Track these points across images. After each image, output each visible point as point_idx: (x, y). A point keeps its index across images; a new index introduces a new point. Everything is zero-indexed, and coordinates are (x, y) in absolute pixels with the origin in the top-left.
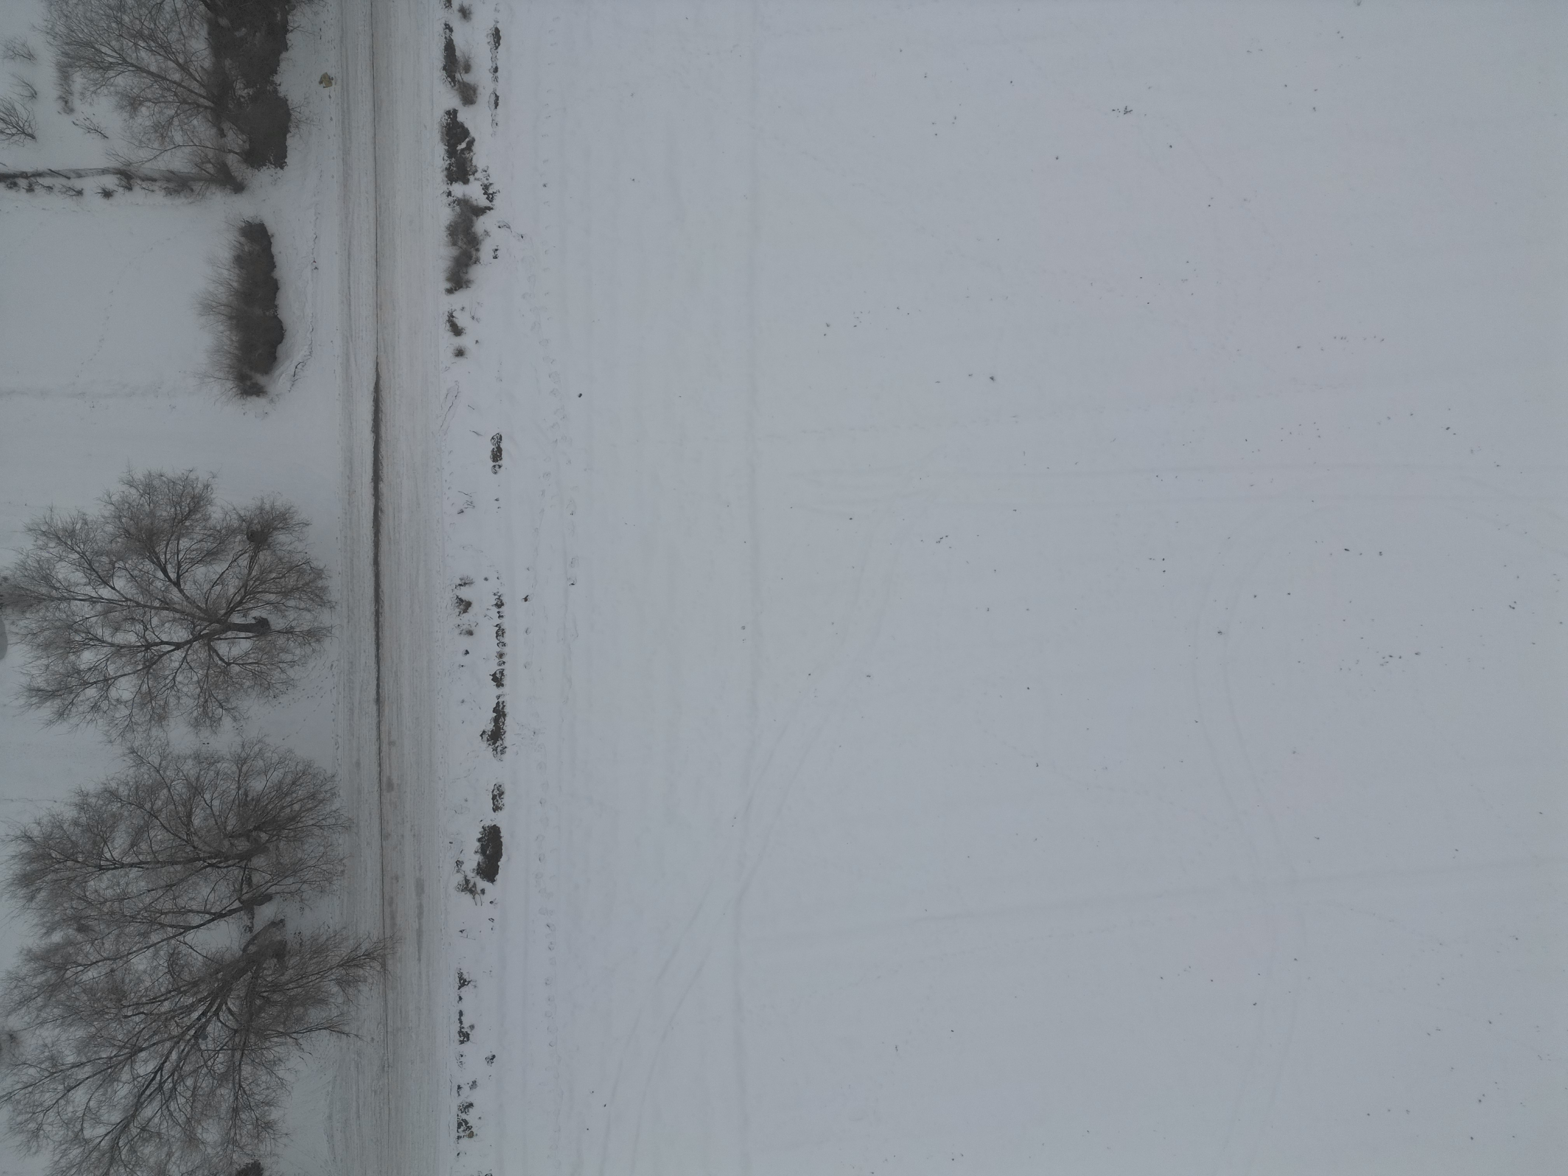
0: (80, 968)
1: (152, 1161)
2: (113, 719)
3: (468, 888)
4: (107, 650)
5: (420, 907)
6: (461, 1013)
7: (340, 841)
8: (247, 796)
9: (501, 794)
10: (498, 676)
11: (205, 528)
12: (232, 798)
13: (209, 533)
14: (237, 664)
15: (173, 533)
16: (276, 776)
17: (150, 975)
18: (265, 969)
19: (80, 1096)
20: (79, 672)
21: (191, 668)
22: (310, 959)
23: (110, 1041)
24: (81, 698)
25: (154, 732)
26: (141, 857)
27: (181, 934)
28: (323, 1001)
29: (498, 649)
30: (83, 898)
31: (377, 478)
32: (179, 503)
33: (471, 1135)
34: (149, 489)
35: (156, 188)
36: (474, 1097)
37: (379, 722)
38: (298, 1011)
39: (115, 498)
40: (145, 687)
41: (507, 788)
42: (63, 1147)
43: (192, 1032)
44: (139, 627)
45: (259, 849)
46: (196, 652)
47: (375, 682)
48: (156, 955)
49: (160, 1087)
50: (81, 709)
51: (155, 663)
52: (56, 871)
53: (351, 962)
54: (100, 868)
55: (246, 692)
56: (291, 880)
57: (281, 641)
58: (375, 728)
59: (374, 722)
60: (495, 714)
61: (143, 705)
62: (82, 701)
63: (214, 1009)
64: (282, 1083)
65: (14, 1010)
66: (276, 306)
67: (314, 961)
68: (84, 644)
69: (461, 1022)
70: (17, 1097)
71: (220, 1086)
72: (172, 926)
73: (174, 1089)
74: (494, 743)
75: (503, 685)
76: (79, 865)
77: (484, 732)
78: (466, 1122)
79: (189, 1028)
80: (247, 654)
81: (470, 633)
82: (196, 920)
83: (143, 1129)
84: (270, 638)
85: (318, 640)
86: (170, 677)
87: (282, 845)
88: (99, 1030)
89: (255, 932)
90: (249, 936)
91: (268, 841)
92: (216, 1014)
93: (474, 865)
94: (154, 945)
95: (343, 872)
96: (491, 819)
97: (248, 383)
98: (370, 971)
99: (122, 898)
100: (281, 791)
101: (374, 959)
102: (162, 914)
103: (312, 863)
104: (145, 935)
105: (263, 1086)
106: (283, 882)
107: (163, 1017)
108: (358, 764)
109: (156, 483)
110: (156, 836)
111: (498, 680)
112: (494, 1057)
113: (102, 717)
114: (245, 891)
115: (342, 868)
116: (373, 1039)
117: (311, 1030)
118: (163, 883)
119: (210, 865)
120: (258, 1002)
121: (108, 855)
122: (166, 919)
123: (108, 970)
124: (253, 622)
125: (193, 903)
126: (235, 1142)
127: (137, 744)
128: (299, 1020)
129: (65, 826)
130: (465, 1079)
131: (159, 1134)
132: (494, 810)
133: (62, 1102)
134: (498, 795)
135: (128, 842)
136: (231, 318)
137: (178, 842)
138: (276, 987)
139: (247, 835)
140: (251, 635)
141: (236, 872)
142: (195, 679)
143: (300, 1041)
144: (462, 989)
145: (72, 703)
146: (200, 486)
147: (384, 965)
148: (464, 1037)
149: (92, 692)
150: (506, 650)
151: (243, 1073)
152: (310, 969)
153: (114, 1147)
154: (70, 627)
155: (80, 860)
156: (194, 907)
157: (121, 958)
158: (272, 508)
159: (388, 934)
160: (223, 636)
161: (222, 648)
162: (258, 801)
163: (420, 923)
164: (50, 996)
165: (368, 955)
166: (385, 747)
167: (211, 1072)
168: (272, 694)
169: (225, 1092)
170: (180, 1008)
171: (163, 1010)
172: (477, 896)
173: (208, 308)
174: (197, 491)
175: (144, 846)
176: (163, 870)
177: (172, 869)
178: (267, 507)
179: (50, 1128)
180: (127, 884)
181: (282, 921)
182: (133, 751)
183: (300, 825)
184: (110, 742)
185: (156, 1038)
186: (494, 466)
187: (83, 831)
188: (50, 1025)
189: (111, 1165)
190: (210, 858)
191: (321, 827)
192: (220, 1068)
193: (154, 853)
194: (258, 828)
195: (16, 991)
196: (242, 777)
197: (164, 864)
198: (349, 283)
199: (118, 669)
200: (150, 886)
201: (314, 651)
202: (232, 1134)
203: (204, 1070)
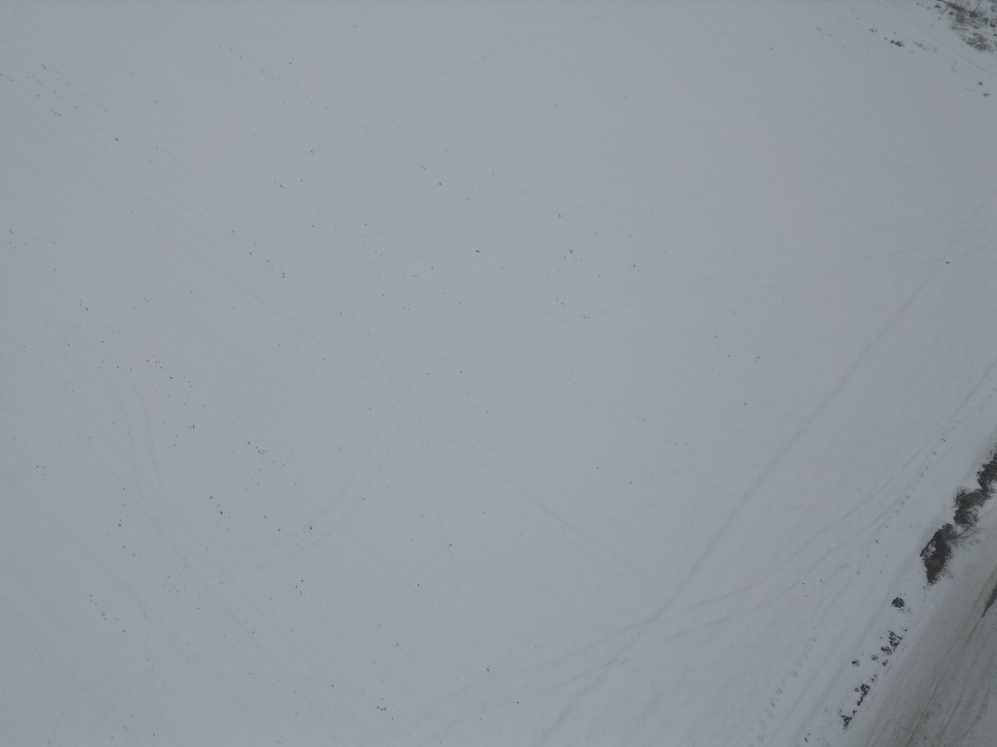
6: (859, 703)
33: (892, 634)
69: (862, 699)
78: (891, 642)
112: (853, 663)
130: (878, 665)
148: (865, 689)
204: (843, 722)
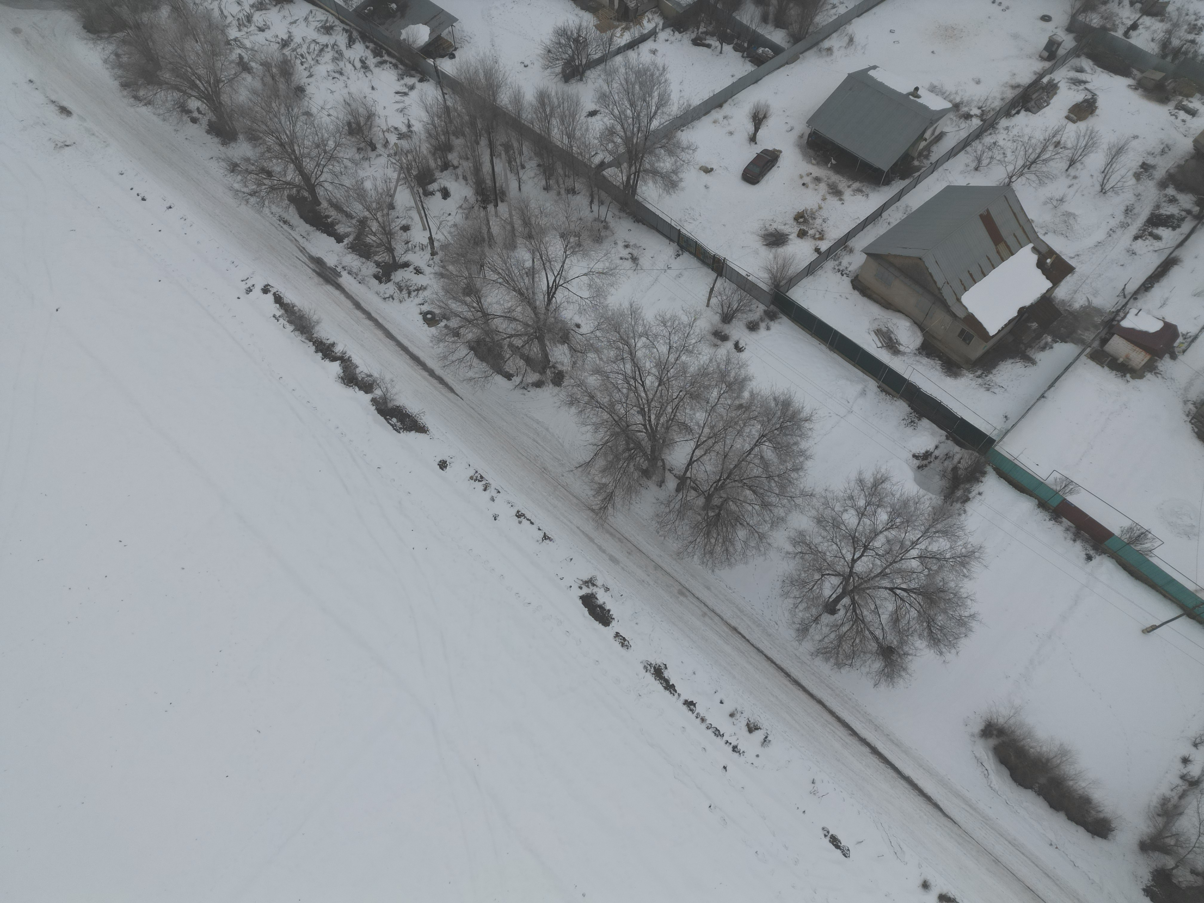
0: (722, 392)
1: (605, 351)
2: (838, 500)
3: (590, 582)
4: (880, 527)
5: (604, 551)
6: (532, 523)
7: (675, 545)
8: (740, 524)
9: (623, 645)
10: (692, 707)
11: (915, 630)
12: (746, 517)
13: (910, 630)
14: (819, 580)
15: (925, 613)
16: (739, 546)
17: (690, 415)
18: (645, 461)
19: (664, 349)
20: (878, 506)
21: (836, 557)
22: (629, 483)
23: (676, 377)
24: (862, 496)
25: (814, 513)
26: (753, 456)
27: (698, 442)
28: (604, 471)
29: (708, 722)
30: (755, 418)
31: (875, 751)
32: (941, 630)
33: (471, 478)
34: (962, 622)
35: (1173, 794)
36: (487, 495)
37: (722, 619)
38: (610, 457)
39: (969, 602)
40: (844, 528)
41: (623, 651)
42: (647, 327)
43: (646, 410)
44: (881, 552)
45: (707, 507)
46: (844, 566)
47: (747, 637)
48: (698, 424)
49: (634, 379)
50: (856, 491)
51: (853, 542)
52: (780, 418)
53: (610, 497)
54: (763, 436)
55: (799, 570)
56: (677, 506)
57: (814, 611)
58: (721, 614)
59: (725, 617)
60: (671, 684)
61: (834, 519)
62: (860, 495)
63: (648, 426)
64: (584, 424)
65: (728, 355)
66: (1039, 795)
67: (627, 484)
68: (892, 521)
69: (528, 520)
70: (687, 328)
71: (610, 401)
72: (705, 441)
73: (628, 383)
74: (655, 668)
75: (684, 704)
76: (774, 428)
77: (666, 668)
78: (479, 481)
79: (649, 410)
80: (821, 589)
81: (732, 715)
82: (698, 453)
83: (623, 359)
84: (821, 607)
85: (798, 630)
86: (839, 543)
87: (699, 518)
88: (685, 377)
89: (667, 471)
90: (668, 467)
91: (707, 513)
92: (645, 425)
93: (598, 596)
94: (703, 428)
95: (658, 533)
96: (615, 627)
97: (995, 732)
98: (596, 502)
99: (740, 433)
100: (728, 541)
101: (600, 509)
102: (715, 442)
103: (677, 523)
104: (712, 428)
105: (591, 416)
106: (679, 503)
107: (665, 405)
108: (708, 588)
109: (963, 630)
110: (757, 470)
111: (690, 704)
112: (495, 519)
113: (843, 496)
114: (692, 483)
115: (660, 534)
116: (563, 476)
117: (595, 455)
118: (730, 454)
119: (720, 480)
120: (632, 445)
121: (767, 444)
122: (710, 442)
123: (710, 401)
124: (838, 607)
125: (708, 458)
126: (579, 386)
127: (815, 500)
128: (605, 455)
129: (799, 438)
130: (499, 498)
131: (615, 362)
132: (617, 633)
133: (668, 341)
134: (624, 642)
135: (765, 457)
136: (1048, 760)
137: (745, 476)
138: (631, 458)
139: (720, 508)
140: (831, 600)
141: (705, 488)
142: (828, 554)
143: (595, 447)
144: (542, 535)
145: (863, 490)
146: (944, 650)
147: (593, 510)
148: (519, 515)
149: (862, 503)
150: (704, 726)
151: (606, 414)
152: (625, 478)
153: (627, 344)
154: (908, 521)
155: (776, 431)
156: (705, 457)
157: (711, 410)
158: (900, 676)
159: (606, 525)
160: (841, 586)
161: (835, 581)
162: (733, 527)
163: (596, 544)
164: (721, 372)
165: (605, 508)
166: (705, 609)
167: (621, 402)
168: (787, 581)
169: (605, 400)
170: (662, 414)
171: (669, 407)
172: (581, 583)
173: (1064, 753)
174: (942, 646)
175: (757, 461)
176: (737, 460)
177: (734, 463)
178: (903, 673)
179: (661, 329)
180: (744, 440)
181: (661, 486)
182: (812, 495)
183: (702, 534)
184: (826, 490)
185: (658, 394)
186: (828, 832)
187: (789, 443)
188: (707, 362)
189: (621, 337)
190: (723, 483)
191: (691, 542)
192: (618, 407)
193: (749, 463)
194: (719, 515)
195: (736, 362)
196: (753, 530)
197: (740, 462)
198: (1027, 857)
199: (865, 524)
200: (734, 448)
201: (794, 623)
202: (583, 388)
203: (624, 400)
204: (547, 541)
